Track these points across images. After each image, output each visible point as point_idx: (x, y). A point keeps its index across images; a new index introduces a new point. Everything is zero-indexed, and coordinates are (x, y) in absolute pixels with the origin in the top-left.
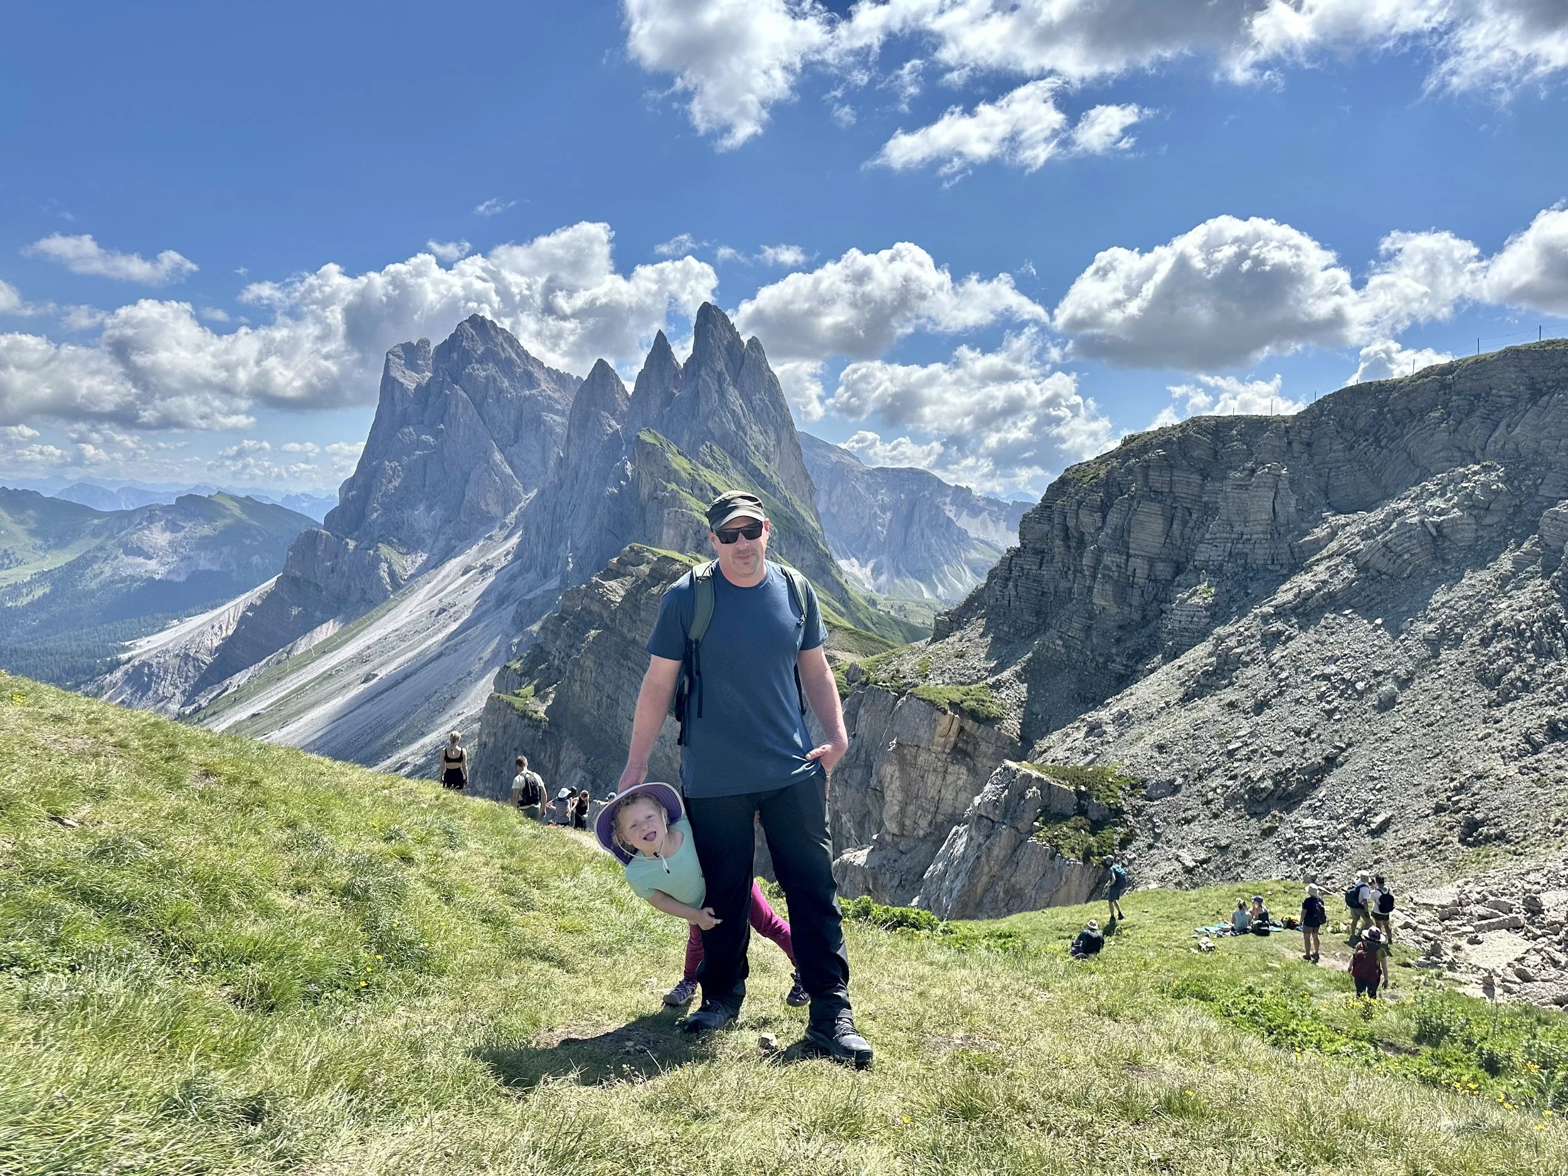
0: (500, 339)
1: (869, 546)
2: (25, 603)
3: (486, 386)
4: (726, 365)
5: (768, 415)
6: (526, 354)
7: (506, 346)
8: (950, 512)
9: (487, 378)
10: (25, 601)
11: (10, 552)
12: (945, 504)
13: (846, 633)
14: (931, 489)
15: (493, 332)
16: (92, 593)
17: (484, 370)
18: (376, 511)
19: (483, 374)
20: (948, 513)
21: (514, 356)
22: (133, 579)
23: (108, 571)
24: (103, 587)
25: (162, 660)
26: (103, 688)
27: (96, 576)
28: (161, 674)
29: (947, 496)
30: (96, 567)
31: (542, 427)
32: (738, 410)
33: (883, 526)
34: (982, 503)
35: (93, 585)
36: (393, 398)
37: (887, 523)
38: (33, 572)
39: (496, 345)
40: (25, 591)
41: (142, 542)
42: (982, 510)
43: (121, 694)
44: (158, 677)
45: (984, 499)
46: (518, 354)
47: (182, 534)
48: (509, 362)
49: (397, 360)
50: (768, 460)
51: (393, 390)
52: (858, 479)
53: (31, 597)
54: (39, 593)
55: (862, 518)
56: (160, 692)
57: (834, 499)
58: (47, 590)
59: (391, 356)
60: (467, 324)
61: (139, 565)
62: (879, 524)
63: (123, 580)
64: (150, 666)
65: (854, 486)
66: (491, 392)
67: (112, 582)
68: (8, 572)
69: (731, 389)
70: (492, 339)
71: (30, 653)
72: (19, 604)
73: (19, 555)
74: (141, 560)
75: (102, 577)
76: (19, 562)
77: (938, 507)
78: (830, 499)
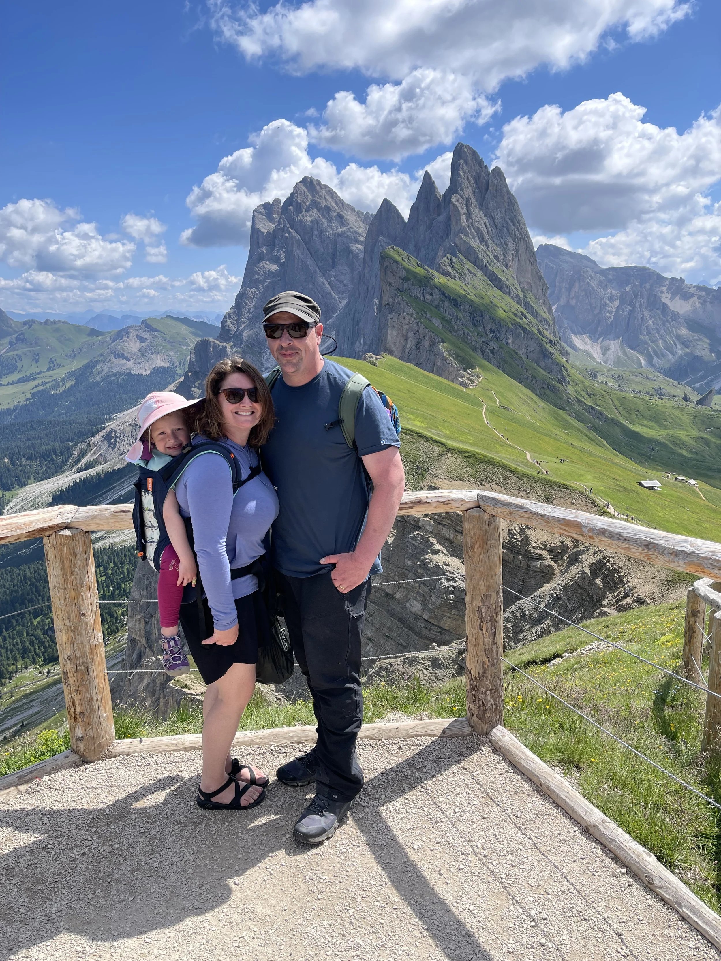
0: (324, 192)
1: (599, 329)
2: (61, 391)
3: (312, 228)
4: (474, 192)
5: (508, 229)
6: (342, 202)
7: (327, 197)
8: (665, 298)
9: (312, 222)
10: (61, 389)
11: (53, 359)
12: (662, 292)
13: (459, 457)
14: (651, 281)
15: (318, 188)
16: (98, 384)
17: (310, 216)
18: (244, 323)
19: (310, 219)
20: (664, 300)
21: (333, 204)
22: (120, 374)
23: (106, 369)
24: (103, 379)
25: (122, 428)
26: (90, 446)
27: (99, 373)
28: (122, 437)
29: (664, 286)
30: (99, 367)
31: (351, 255)
32: (483, 228)
33: (611, 313)
34: (692, 290)
35: (98, 379)
36: (258, 243)
37: (614, 310)
38: (66, 371)
39: (320, 197)
40: (61, 383)
41: (123, 350)
42: (692, 295)
43: (100, 449)
44: (120, 439)
45: (695, 286)
46: (336, 203)
47: (146, 343)
48: (328, 209)
49: (260, 216)
50: (507, 266)
51: (258, 238)
52: (592, 278)
53: (64, 387)
54: (68, 385)
55: (595, 307)
56: (121, 449)
57: (573, 294)
58: (73, 383)
59: (256, 213)
60: (301, 184)
61: (123, 365)
62: (608, 311)
63: (114, 375)
64: (115, 431)
65: (588, 283)
66: (316, 232)
67: (108, 376)
68: (53, 372)
69: (477, 211)
70: (317, 193)
71: (58, 424)
72: (58, 392)
73: (58, 361)
74: (124, 361)
75: (103, 373)
76: (59, 366)
77: (655, 296)
78: (570, 294)
